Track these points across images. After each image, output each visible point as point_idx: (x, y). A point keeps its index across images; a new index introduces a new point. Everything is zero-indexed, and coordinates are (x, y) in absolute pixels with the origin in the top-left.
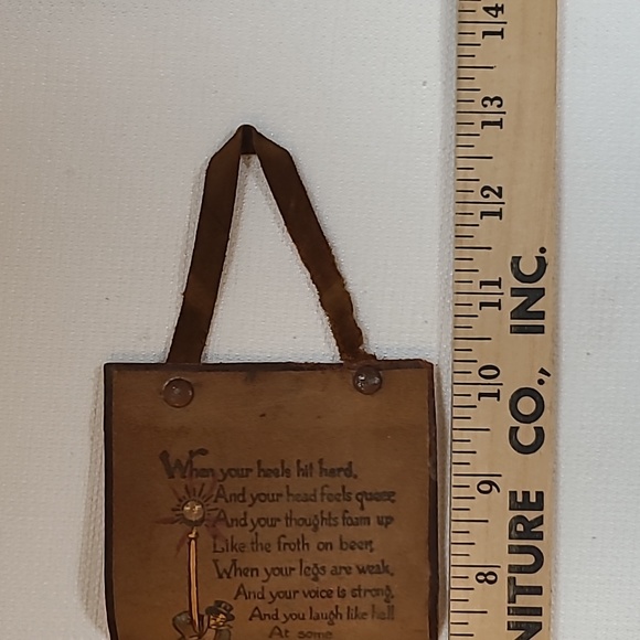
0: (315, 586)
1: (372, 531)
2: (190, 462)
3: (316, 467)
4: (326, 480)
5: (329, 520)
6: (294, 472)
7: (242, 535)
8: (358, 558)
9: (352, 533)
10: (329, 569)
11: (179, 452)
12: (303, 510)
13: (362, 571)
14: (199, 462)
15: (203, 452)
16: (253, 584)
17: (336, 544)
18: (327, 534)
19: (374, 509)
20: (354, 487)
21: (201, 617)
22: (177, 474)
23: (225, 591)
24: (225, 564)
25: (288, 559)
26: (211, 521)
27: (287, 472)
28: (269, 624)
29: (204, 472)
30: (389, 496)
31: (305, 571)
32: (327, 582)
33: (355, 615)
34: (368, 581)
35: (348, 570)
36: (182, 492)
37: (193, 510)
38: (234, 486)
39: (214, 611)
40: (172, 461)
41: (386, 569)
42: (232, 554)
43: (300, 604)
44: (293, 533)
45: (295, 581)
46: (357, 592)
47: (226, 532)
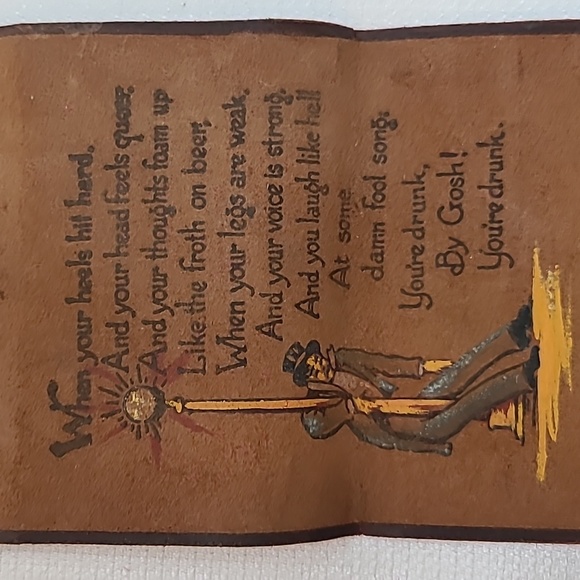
0: (261, 212)
1: (177, 124)
2: (67, 410)
3: (76, 210)
4: (96, 195)
5: (158, 189)
6: (84, 245)
7: (179, 328)
8: (218, 144)
9: (179, 154)
10: (234, 190)
11: (52, 426)
12: (141, 231)
13: (240, 139)
14: (68, 394)
15: (53, 388)
16: (257, 310)
17: (196, 178)
18: (179, 193)
19: (142, 119)
20: (107, 151)
22: (85, 430)
23: (265, 354)
24: (223, 355)
25: (217, 255)
26: (157, 373)
27: (84, 256)
28: (325, 287)
29: (83, 388)
30: (123, 96)
31: (237, 227)
32: (254, 193)
33: (311, 151)
34: (256, 128)
35: (237, 160)
36: (112, 423)
37: (138, 405)
38: (103, 342)
40: (65, 437)
41: (238, 101)
42: (208, 343)
43: (292, 237)
44: (177, 246)
45: (253, 244)
46: (274, 148)
47: (175, 351)
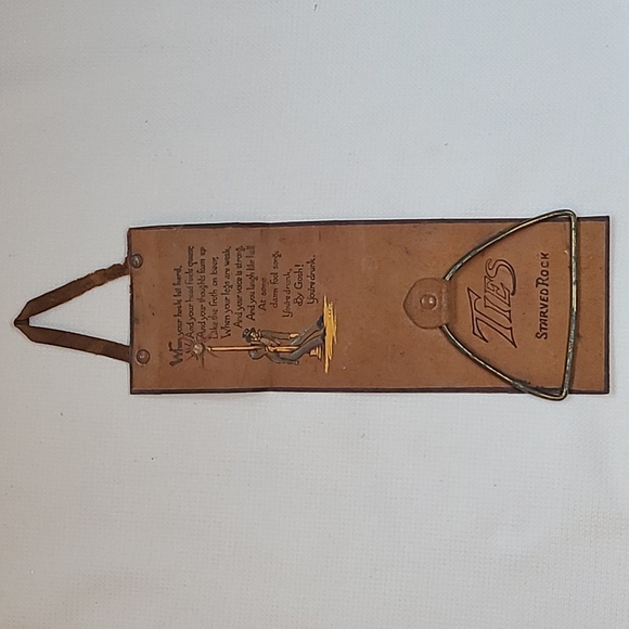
0: (235, 287)
1: (208, 258)
2: (175, 351)
3: (177, 287)
4: (182, 281)
5: (202, 280)
6: (179, 298)
7: (209, 324)
8: (221, 265)
9: (209, 268)
10: (227, 280)
11: (170, 357)
12: (197, 294)
13: (228, 263)
14: (175, 347)
15: (170, 344)
16: (234, 318)
17: (214, 276)
18: (209, 281)
19: (197, 257)
20: (186, 268)
21: (252, 345)
22: (180, 357)
23: (237, 333)
24: (224, 332)
25: (221, 300)
26: (203, 339)
27: (179, 301)
28: (256, 310)
29: (180, 344)
30: (190, 249)
31: (227, 292)
32: (233, 281)
33: (251, 266)
34: (233, 259)
35: (227, 270)
36: (190, 354)
37: (197, 348)
38: (186, 329)
39: (249, 338)
40: (175, 360)
41: (227, 251)
42: (218, 329)
43: (245, 295)
44: (209, 298)
45: (232, 297)
46: (239, 266)
47: (208, 332)
